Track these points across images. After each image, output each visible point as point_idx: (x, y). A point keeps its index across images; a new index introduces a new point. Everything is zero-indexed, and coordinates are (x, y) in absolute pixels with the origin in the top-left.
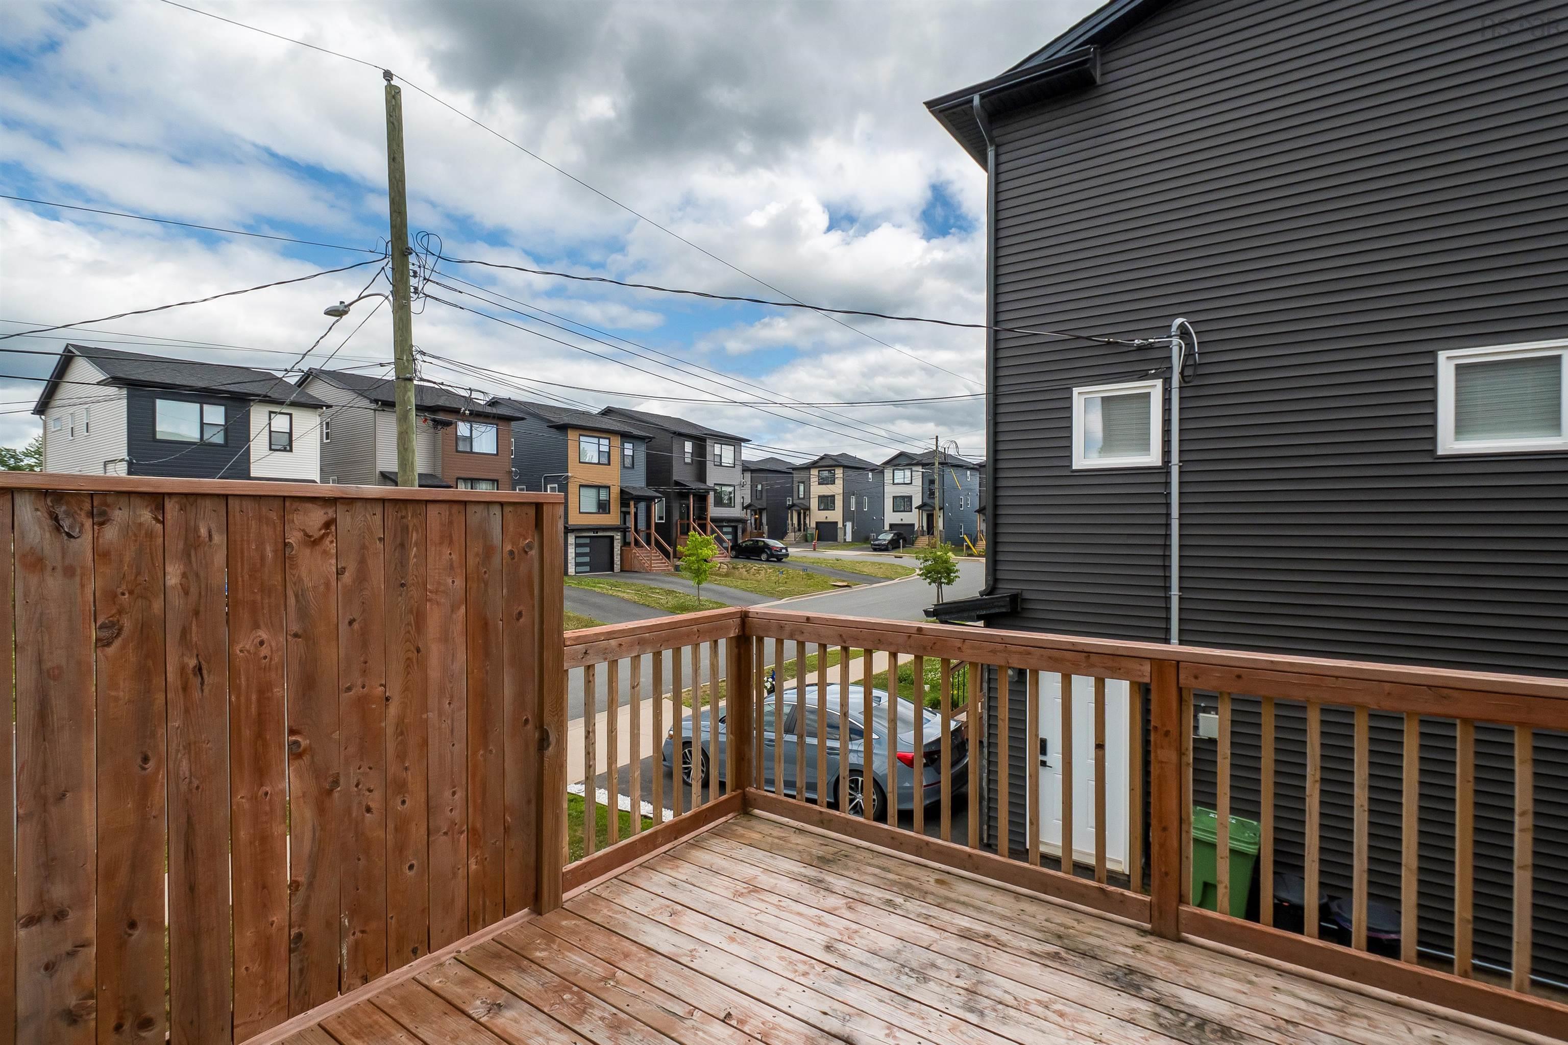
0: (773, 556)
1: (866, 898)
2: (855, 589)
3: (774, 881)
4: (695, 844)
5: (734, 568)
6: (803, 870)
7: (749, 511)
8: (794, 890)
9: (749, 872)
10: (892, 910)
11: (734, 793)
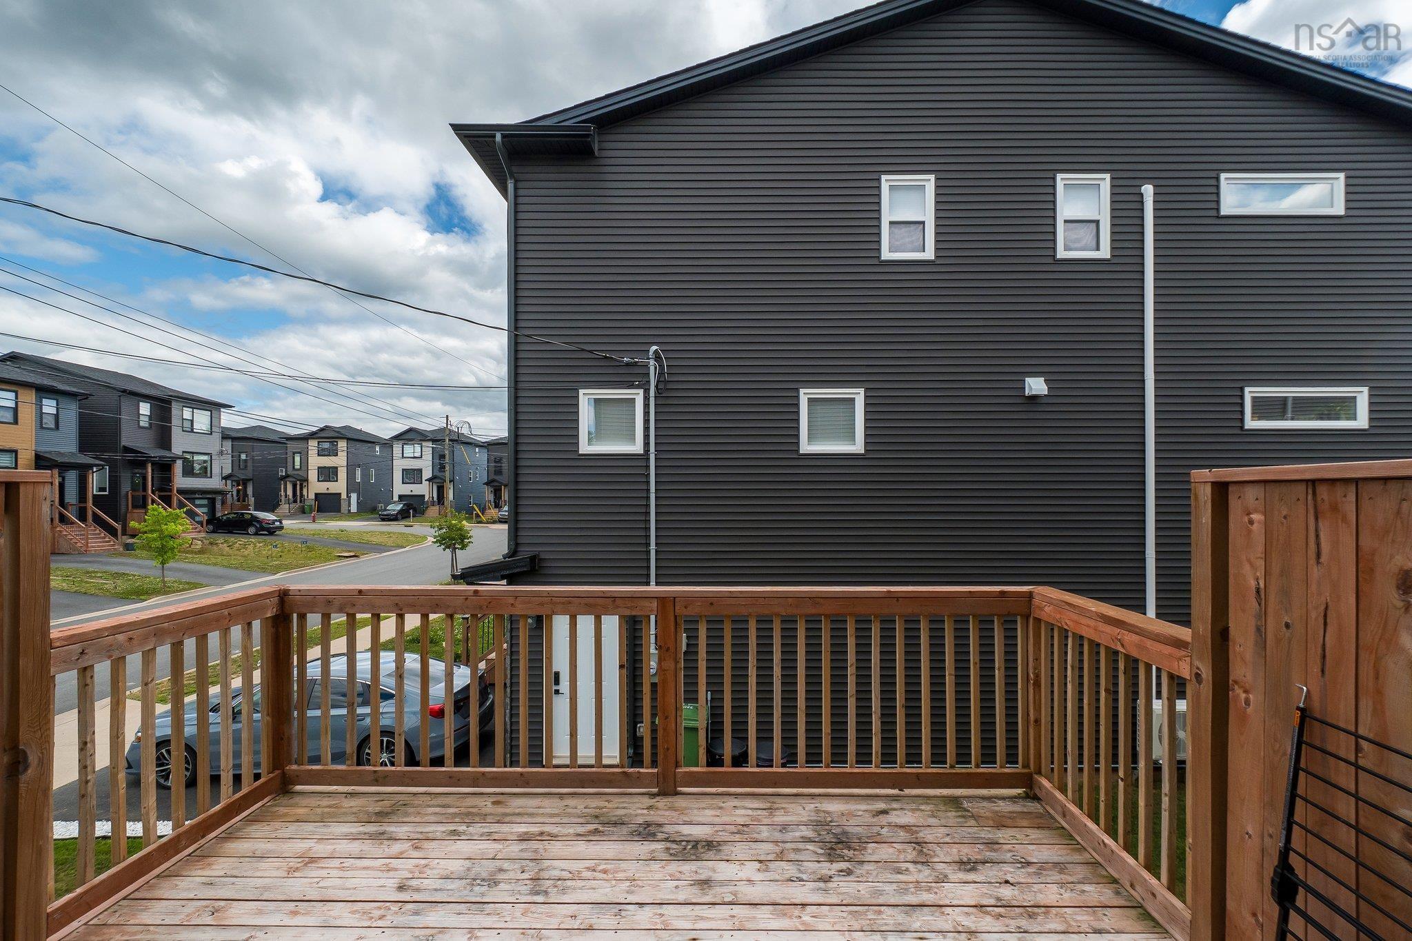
0: (263, 529)
1: (430, 836)
2: (363, 558)
3: (333, 847)
4: (229, 837)
5: (211, 544)
6: (362, 829)
7: (229, 482)
8: (356, 849)
9: (301, 846)
10: (457, 838)
11: (271, 775)
